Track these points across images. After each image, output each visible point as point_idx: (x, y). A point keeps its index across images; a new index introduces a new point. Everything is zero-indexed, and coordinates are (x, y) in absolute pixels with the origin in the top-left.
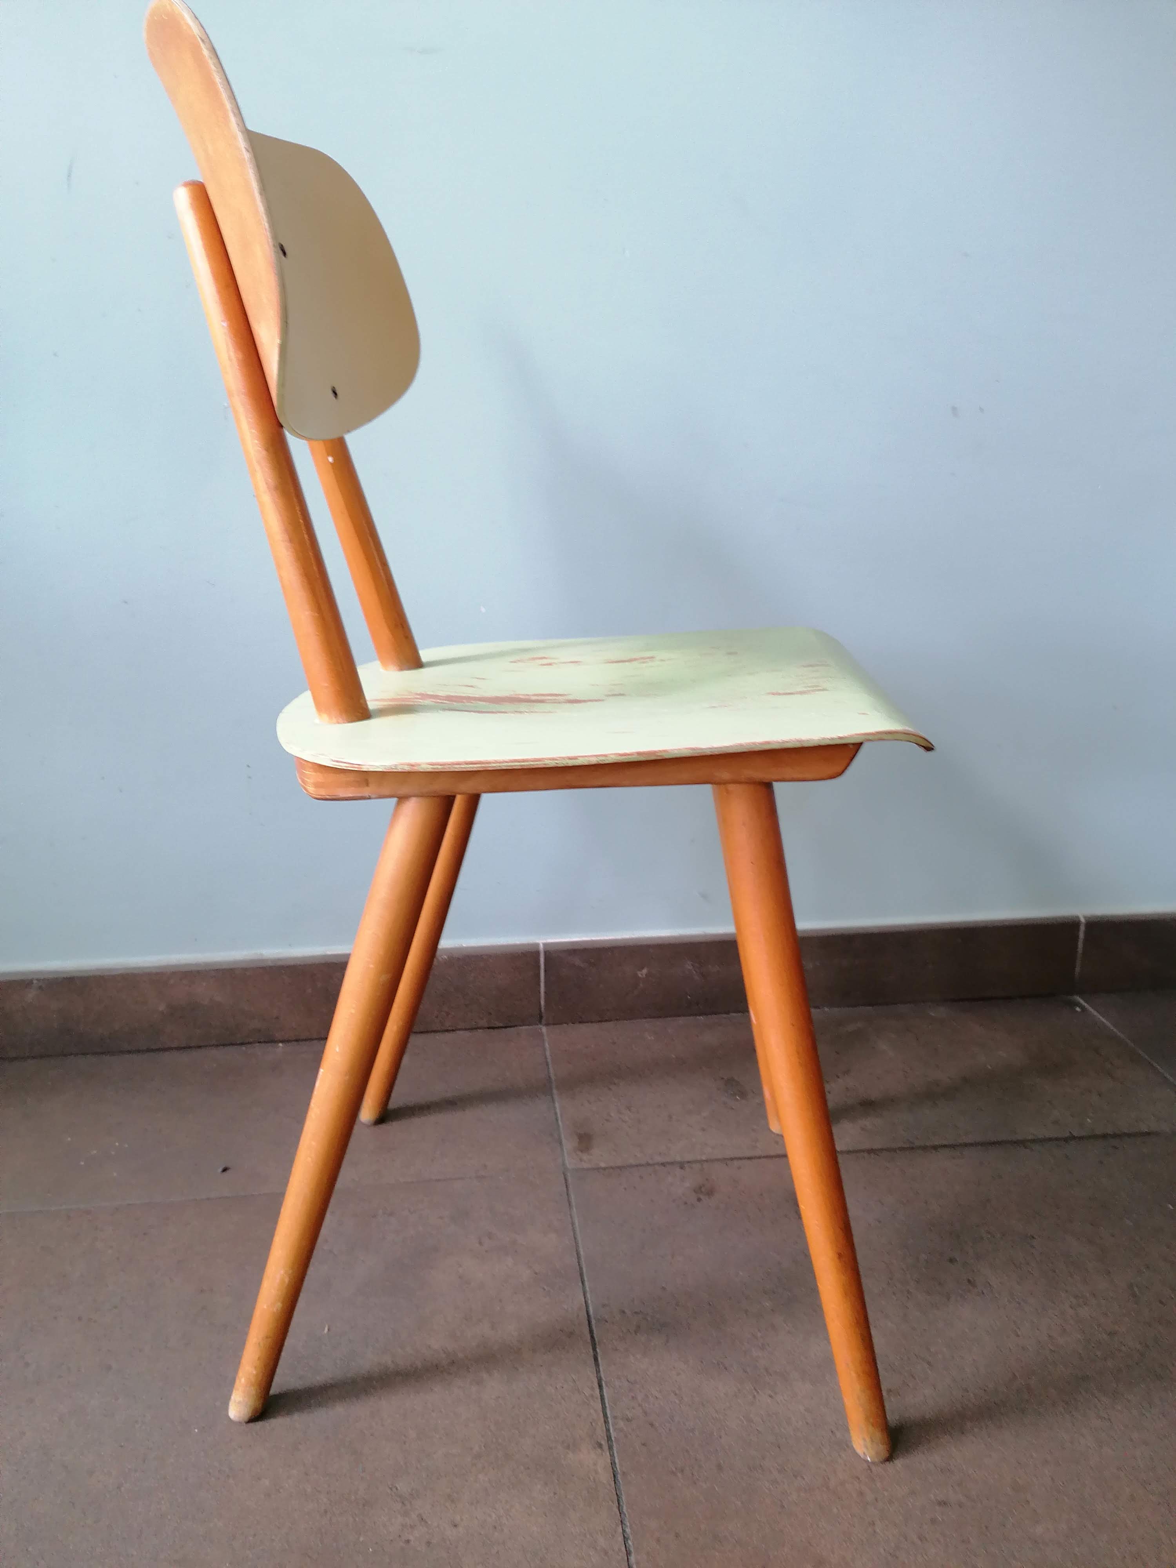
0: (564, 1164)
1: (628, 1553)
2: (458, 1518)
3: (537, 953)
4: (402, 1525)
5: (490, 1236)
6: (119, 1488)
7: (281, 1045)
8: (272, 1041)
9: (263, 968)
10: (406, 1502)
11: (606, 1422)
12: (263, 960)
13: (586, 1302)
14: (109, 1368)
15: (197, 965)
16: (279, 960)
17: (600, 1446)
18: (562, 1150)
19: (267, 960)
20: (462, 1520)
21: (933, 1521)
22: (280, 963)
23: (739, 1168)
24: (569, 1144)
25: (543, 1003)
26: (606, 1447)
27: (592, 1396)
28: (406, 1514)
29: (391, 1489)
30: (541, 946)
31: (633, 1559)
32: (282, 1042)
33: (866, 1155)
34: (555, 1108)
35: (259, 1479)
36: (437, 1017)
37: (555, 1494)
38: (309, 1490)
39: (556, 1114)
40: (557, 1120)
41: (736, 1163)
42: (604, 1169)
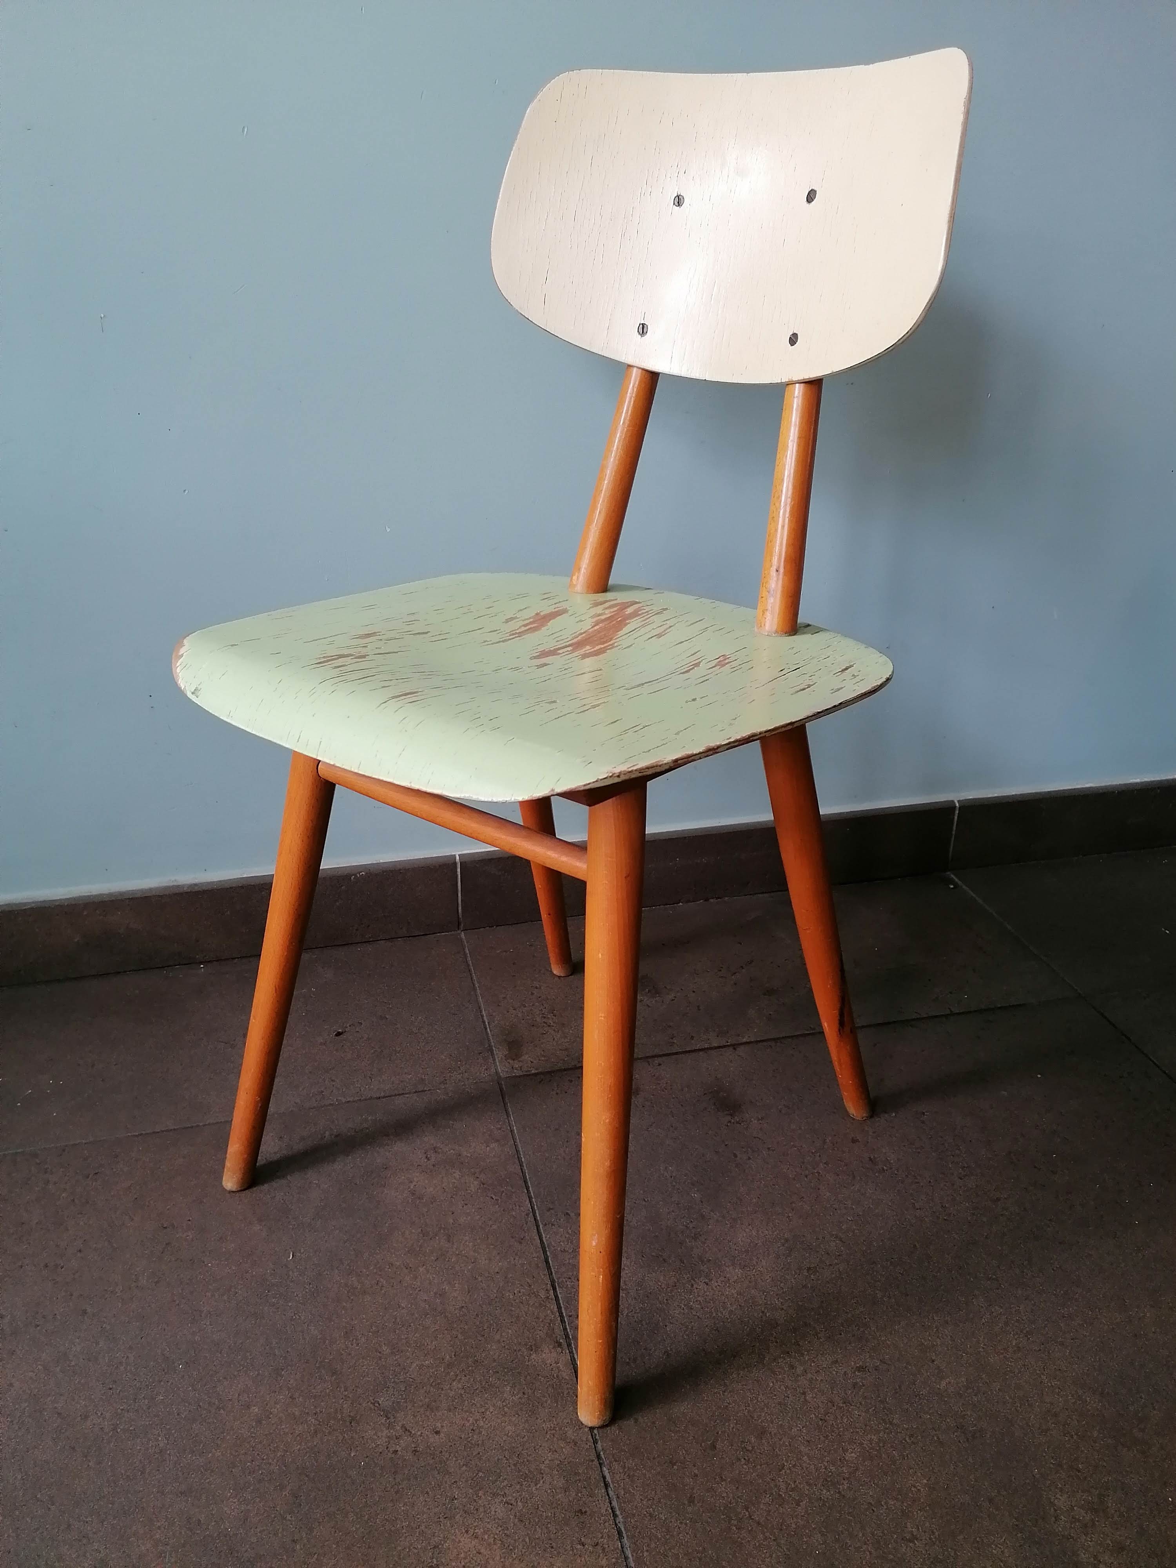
0: (497, 1073)
1: (595, 1442)
2: (439, 1425)
3: (455, 863)
4: (389, 1437)
5: (435, 1150)
6: (114, 1429)
7: (202, 966)
8: (191, 962)
9: (181, 894)
10: (389, 1415)
11: (563, 1321)
12: (178, 886)
13: (532, 1208)
14: (85, 1312)
15: (110, 895)
16: (196, 885)
17: (560, 1345)
18: (494, 1060)
19: (183, 886)
20: (442, 1426)
21: (855, 1385)
22: (196, 889)
23: (660, 1065)
24: (500, 1053)
25: (460, 908)
26: (565, 1345)
27: (548, 1298)
28: (390, 1426)
29: (374, 1404)
30: (458, 858)
31: (599, 1446)
32: (201, 963)
33: (773, 1044)
34: (482, 1016)
35: (248, 1407)
36: (357, 930)
37: (524, 1393)
38: (297, 1413)
39: (484, 1022)
40: (486, 1029)
41: (657, 1061)
42: (536, 1075)
